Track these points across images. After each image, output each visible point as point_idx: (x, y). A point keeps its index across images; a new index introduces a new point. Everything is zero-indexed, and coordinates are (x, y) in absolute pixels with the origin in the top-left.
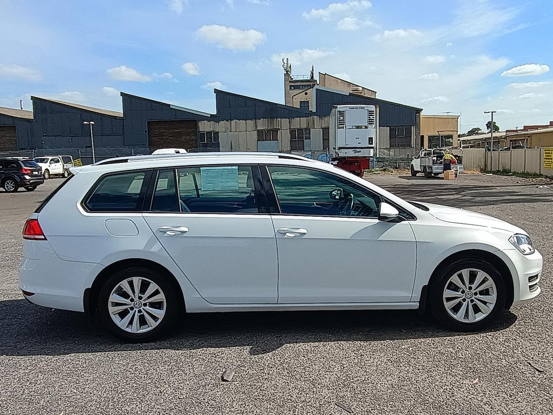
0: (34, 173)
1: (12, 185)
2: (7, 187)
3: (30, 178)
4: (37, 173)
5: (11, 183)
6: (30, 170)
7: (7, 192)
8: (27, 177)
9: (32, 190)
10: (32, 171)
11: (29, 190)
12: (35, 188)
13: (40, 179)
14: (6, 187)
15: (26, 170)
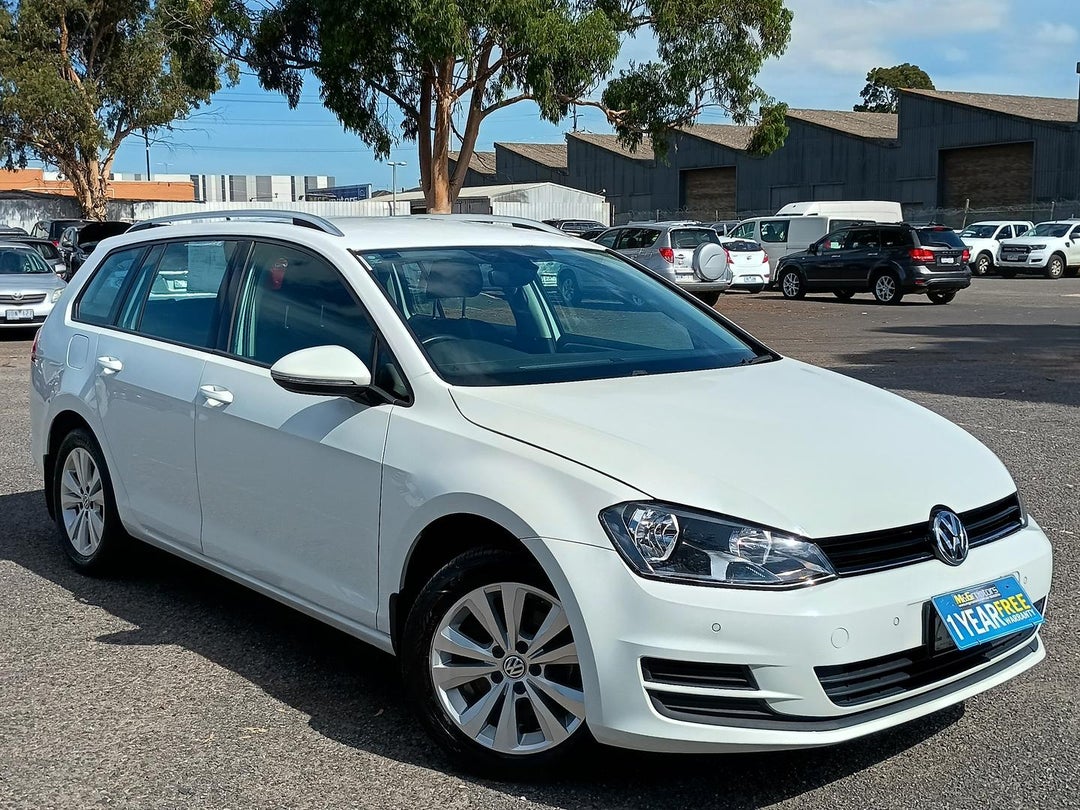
0: (944, 260)
1: (890, 287)
2: (881, 290)
3: (930, 273)
4: (951, 260)
5: (888, 283)
6: (932, 252)
7: (878, 302)
8: (924, 270)
9: (943, 302)
10: (937, 255)
11: (937, 301)
12: (949, 297)
13: (962, 275)
14: (878, 292)
15: (923, 253)
